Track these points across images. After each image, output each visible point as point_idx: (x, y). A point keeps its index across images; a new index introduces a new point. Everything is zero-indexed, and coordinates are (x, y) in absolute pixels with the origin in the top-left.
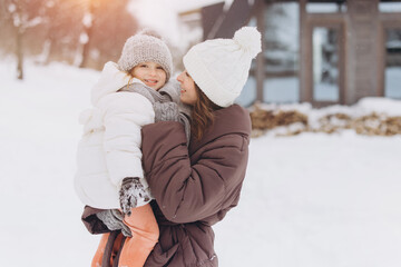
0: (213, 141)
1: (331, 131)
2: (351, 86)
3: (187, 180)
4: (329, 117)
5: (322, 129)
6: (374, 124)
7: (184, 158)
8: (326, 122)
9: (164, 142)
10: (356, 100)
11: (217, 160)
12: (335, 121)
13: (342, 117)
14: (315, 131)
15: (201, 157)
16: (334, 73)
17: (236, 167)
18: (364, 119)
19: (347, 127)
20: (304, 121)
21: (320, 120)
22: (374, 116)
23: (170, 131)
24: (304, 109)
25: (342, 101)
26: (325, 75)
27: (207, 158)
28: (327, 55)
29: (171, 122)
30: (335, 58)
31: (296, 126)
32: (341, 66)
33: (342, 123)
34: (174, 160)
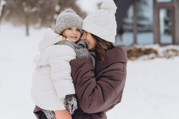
0: (107, 67)
1: (169, 57)
3: (94, 90)
4: (168, 51)
5: (165, 56)
7: (93, 77)
8: (166, 54)
9: (82, 69)
11: (110, 78)
12: (170, 53)
13: (174, 50)
14: (161, 57)
15: (101, 77)
17: (120, 81)
19: (176, 55)
20: (156, 52)
21: (164, 52)
23: (85, 63)
24: (156, 47)
25: (174, 43)
26: (166, 31)
27: (105, 77)
28: (166, 22)
30: (170, 24)
31: (152, 55)
32: (173, 26)
33: (174, 53)
34: (88, 79)
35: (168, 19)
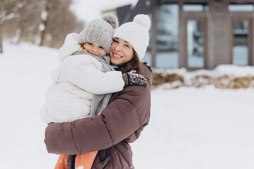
1: (199, 86)
2: (211, 58)
4: (197, 77)
5: (193, 85)
6: (226, 82)
8: (195, 81)
10: (215, 67)
12: (201, 80)
13: (206, 77)
14: (188, 86)
16: (201, 49)
18: (220, 78)
19: (209, 84)
20: (182, 80)
21: (192, 79)
22: (226, 77)
24: (182, 72)
25: (206, 67)
26: (195, 51)
28: (196, 38)
30: (201, 40)
31: (176, 83)
32: (205, 45)
33: (206, 81)
35: (198, 34)
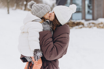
0: (59, 36)
1: (90, 27)
2: (95, 15)
3: (52, 49)
4: (90, 23)
5: (88, 27)
6: (102, 25)
7: (51, 42)
8: (89, 25)
9: (46, 37)
10: (97, 19)
11: (61, 42)
12: (91, 25)
13: (93, 23)
14: (86, 27)
15: (56, 41)
16: (91, 11)
18: (99, 24)
19: (95, 26)
20: (83, 24)
21: (87, 24)
22: (102, 23)
23: (47, 34)
24: (83, 21)
25: (93, 19)
26: (89, 12)
28: (89, 7)
29: (47, 31)
30: (91, 7)
31: (81, 26)
32: (93, 9)
33: (93, 25)
34: (49, 42)
35: (90, 5)
